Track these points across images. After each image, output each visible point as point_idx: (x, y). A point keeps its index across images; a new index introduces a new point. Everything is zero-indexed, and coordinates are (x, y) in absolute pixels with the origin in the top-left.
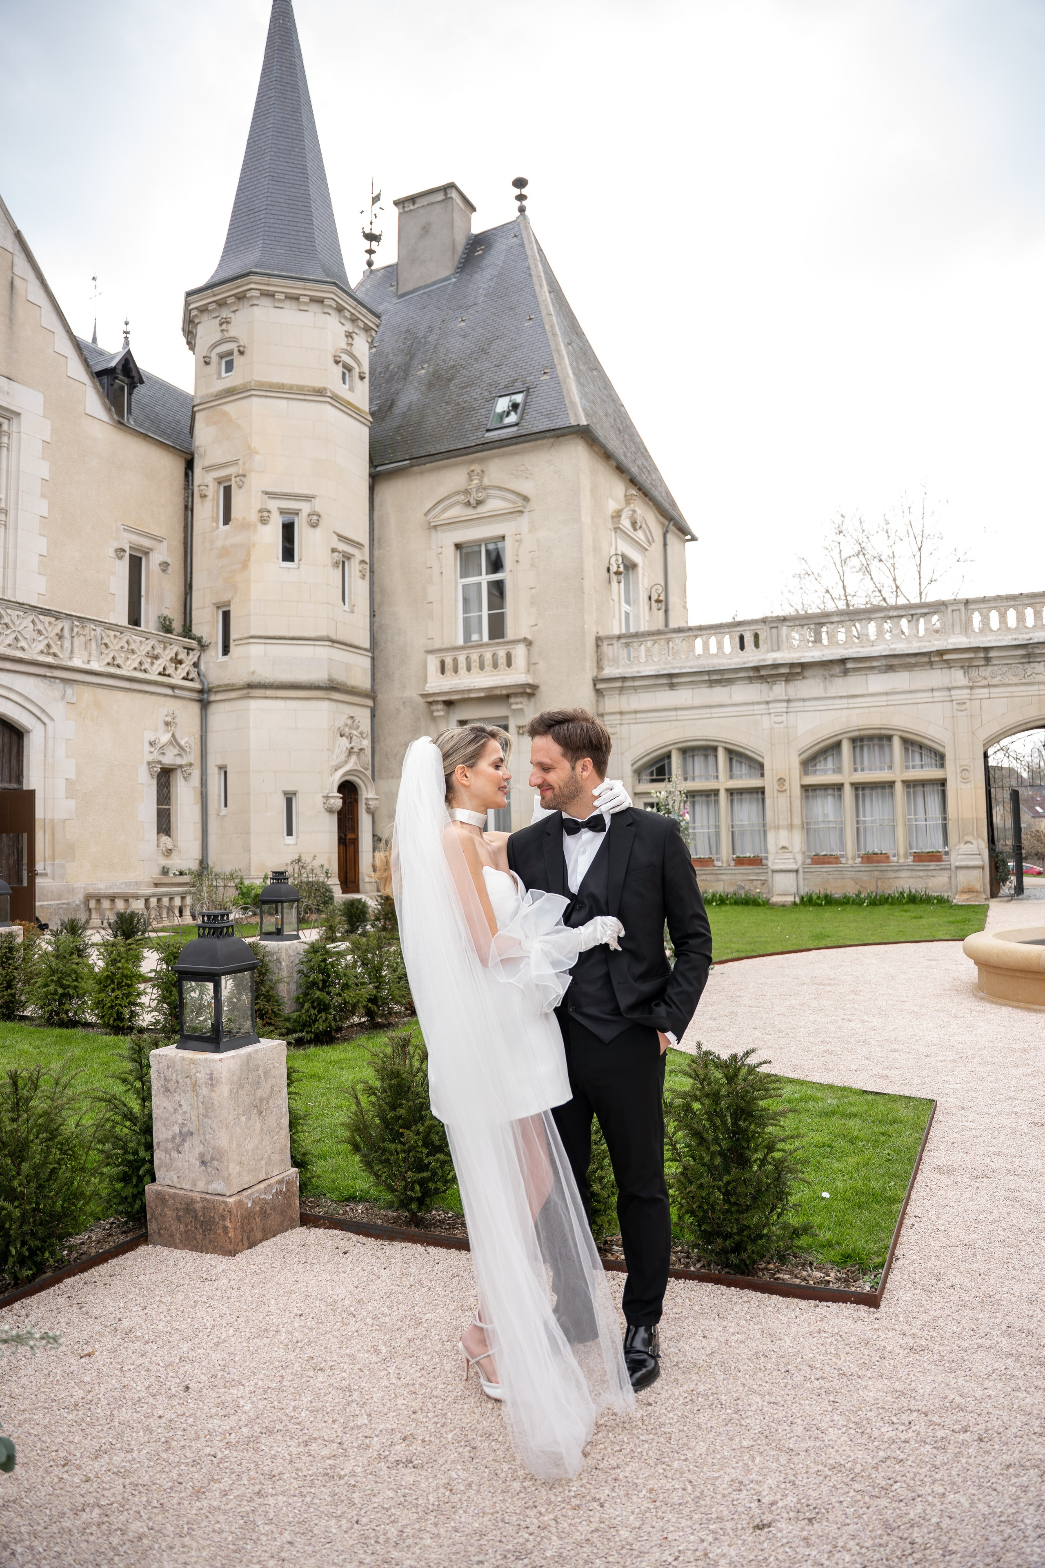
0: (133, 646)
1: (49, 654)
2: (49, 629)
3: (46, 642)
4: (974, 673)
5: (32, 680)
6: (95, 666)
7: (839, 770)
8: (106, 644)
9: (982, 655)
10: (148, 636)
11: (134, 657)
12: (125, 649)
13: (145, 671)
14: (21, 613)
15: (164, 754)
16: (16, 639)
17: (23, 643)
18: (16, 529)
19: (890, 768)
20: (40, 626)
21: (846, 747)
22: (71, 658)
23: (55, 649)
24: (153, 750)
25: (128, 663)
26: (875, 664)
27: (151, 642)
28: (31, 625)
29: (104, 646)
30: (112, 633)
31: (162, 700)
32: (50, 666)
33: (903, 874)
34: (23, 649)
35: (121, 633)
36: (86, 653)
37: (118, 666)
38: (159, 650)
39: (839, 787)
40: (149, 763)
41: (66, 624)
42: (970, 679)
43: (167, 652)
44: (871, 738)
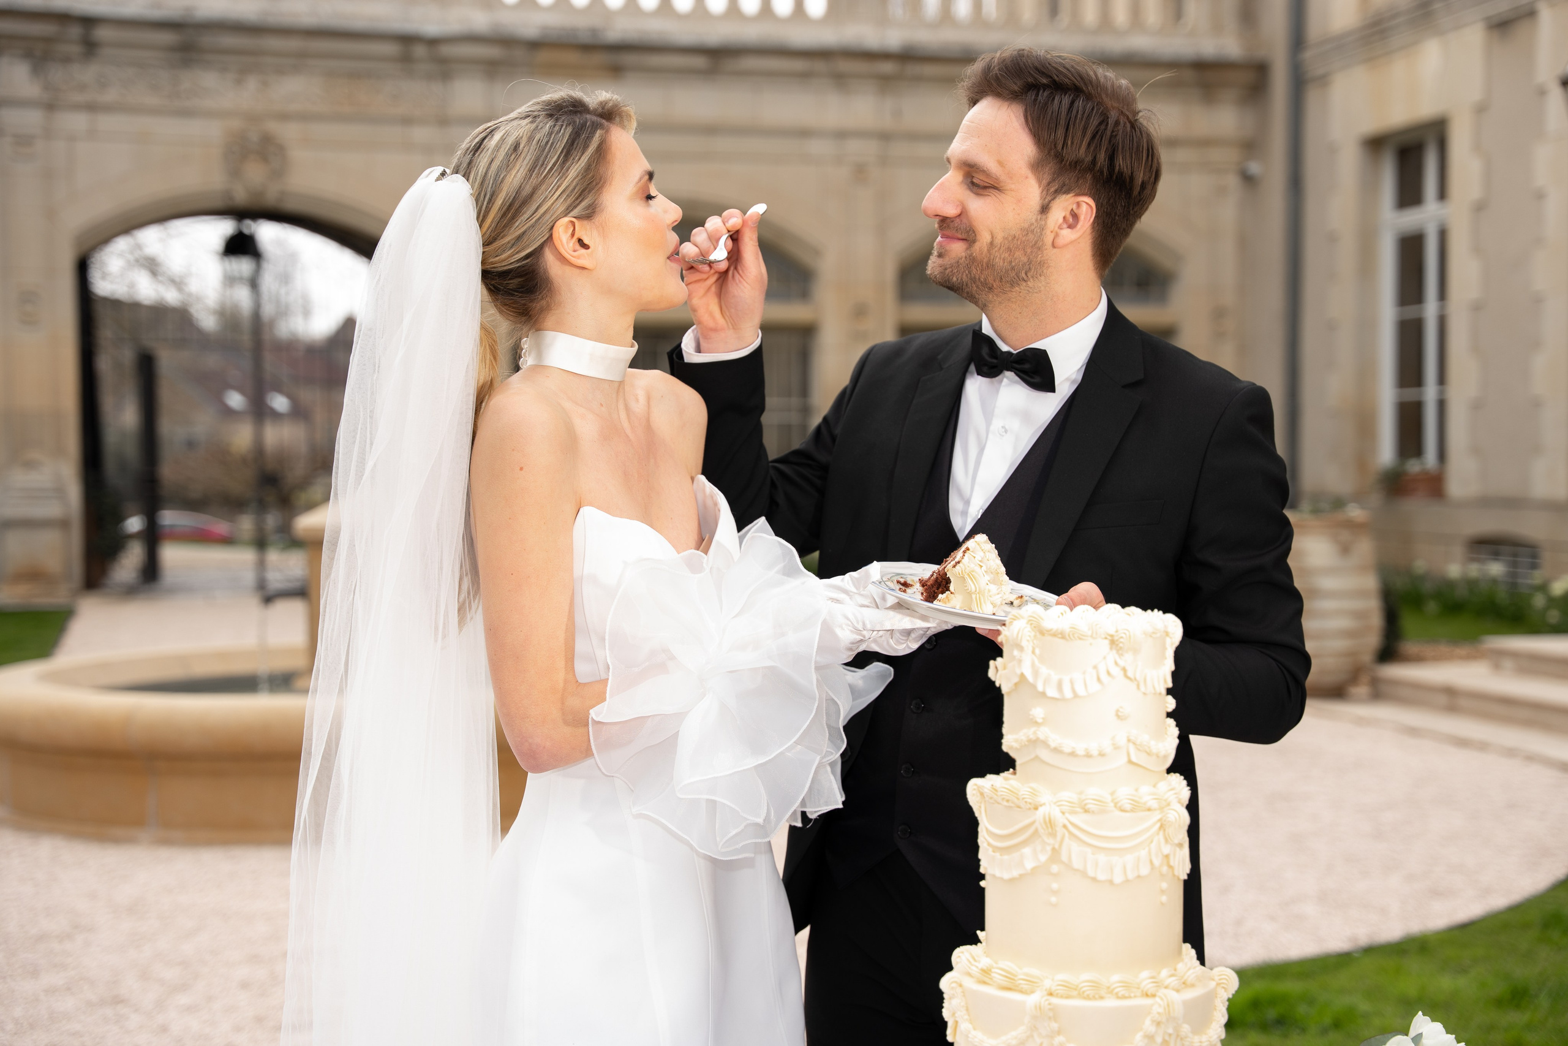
4: (57, 74)
9: (75, 31)
42: (49, 88)
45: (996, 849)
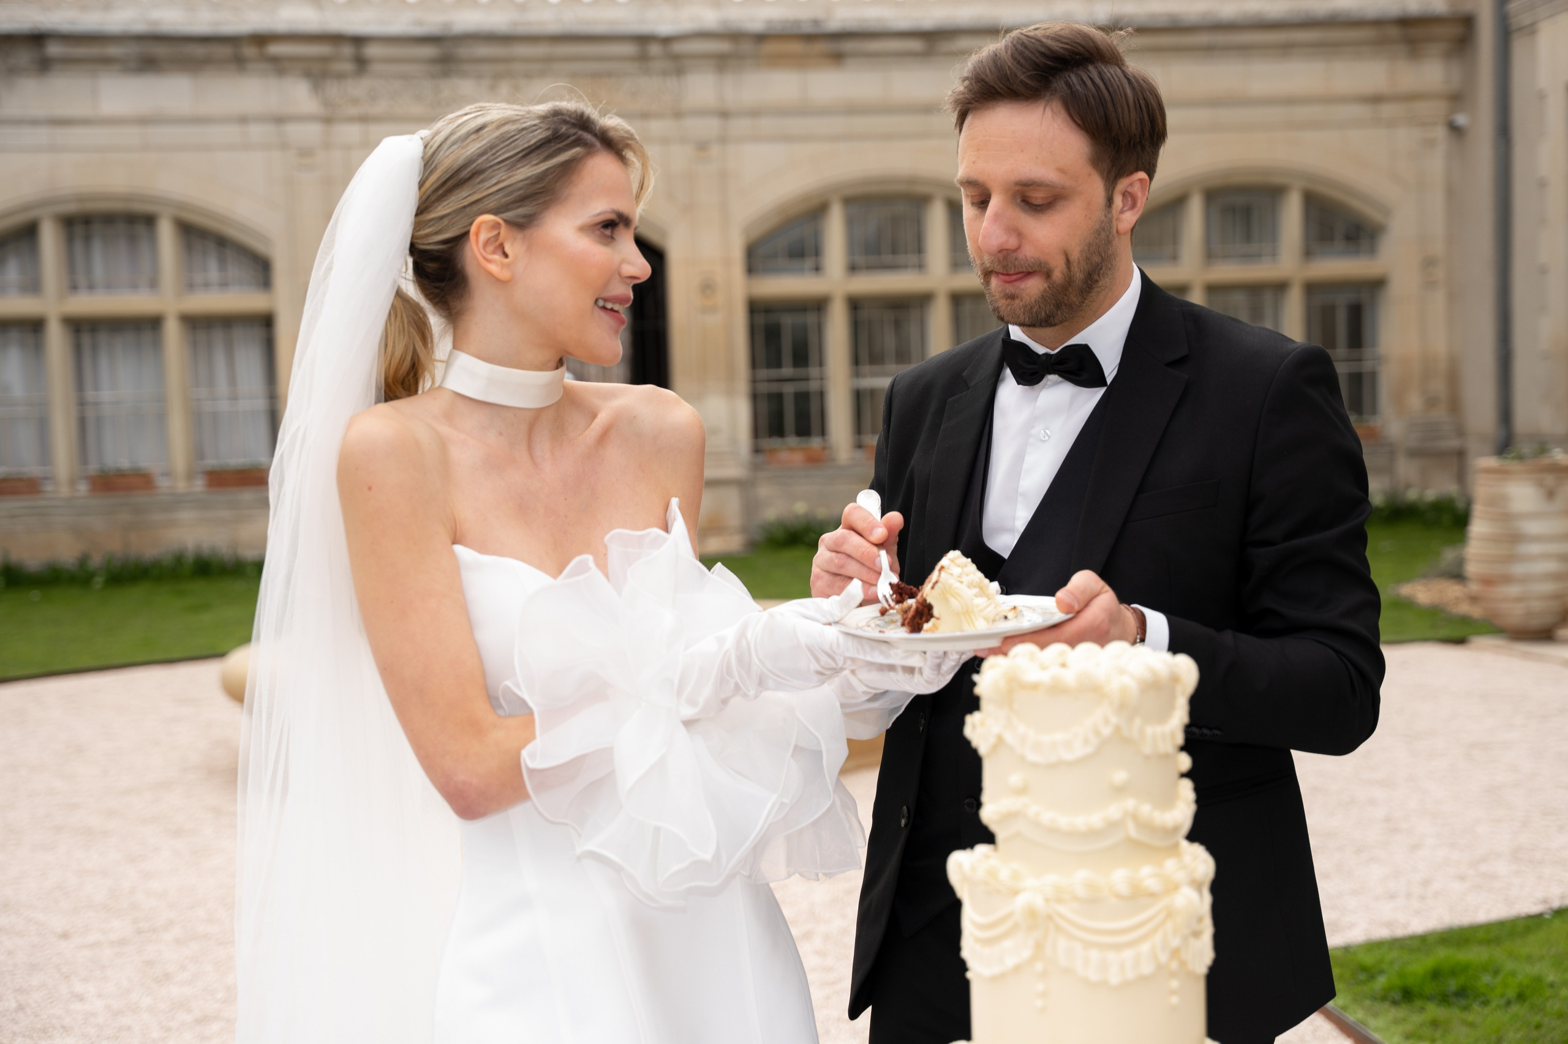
4: (333, 89)
7: (33, 286)
9: (347, 50)
19: (154, 284)
21: (49, 239)
26: (113, 50)
33: (186, 515)
39: (35, 326)
42: (326, 103)
44: (109, 219)
45: (978, 940)
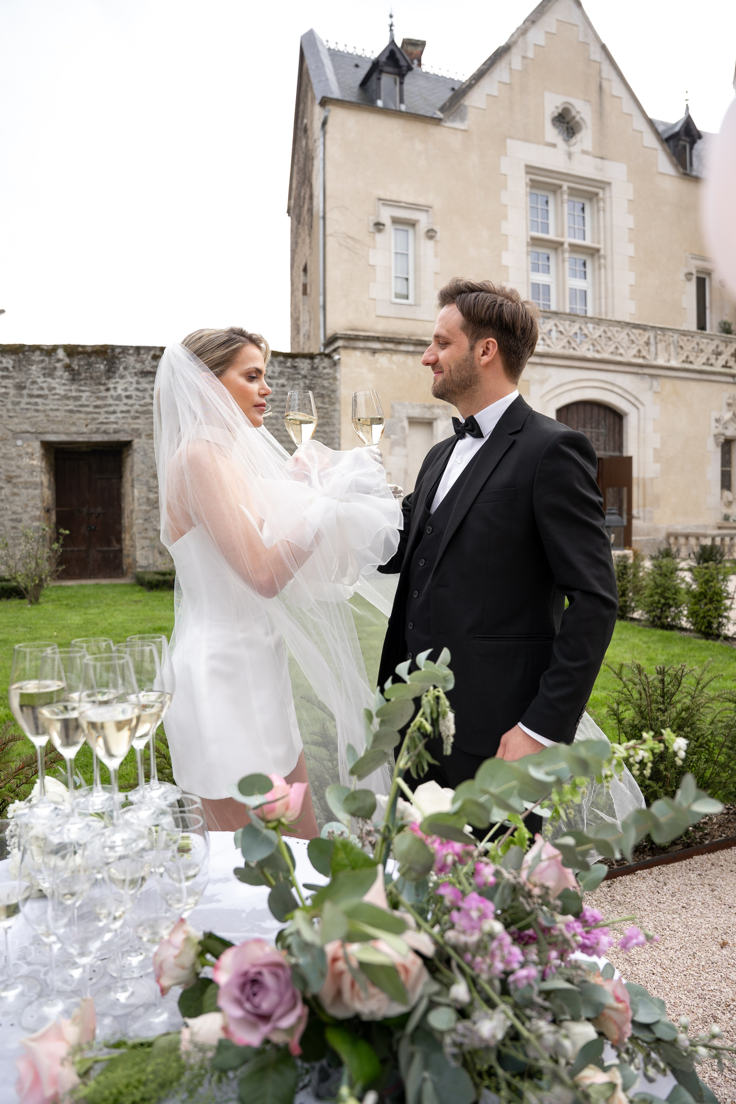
0: (702, 346)
1: (639, 357)
2: (640, 338)
3: (637, 349)
5: (628, 378)
6: (674, 363)
8: (681, 347)
10: (713, 337)
11: (702, 354)
12: (696, 349)
13: (711, 365)
14: (619, 329)
15: (726, 428)
16: (617, 348)
17: (621, 351)
18: (612, 268)
20: (633, 337)
22: (656, 359)
23: (644, 353)
24: (718, 425)
25: (699, 359)
27: (716, 342)
28: (626, 337)
29: (679, 349)
30: (685, 338)
31: (725, 386)
32: (641, 366)
34: (621, 355)
35: (693, 337)
36: (666, 356)
37: (691, 362)
38: (722, 348)
40: (715, 436)
41: (651, 334)
43: (729, 348)
